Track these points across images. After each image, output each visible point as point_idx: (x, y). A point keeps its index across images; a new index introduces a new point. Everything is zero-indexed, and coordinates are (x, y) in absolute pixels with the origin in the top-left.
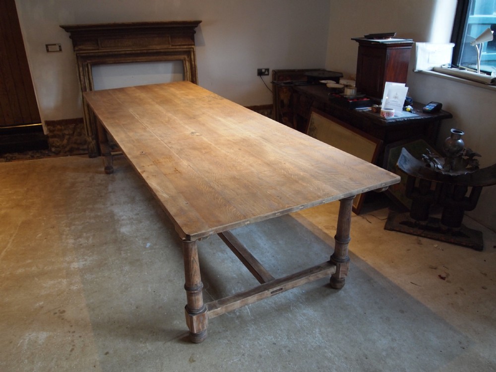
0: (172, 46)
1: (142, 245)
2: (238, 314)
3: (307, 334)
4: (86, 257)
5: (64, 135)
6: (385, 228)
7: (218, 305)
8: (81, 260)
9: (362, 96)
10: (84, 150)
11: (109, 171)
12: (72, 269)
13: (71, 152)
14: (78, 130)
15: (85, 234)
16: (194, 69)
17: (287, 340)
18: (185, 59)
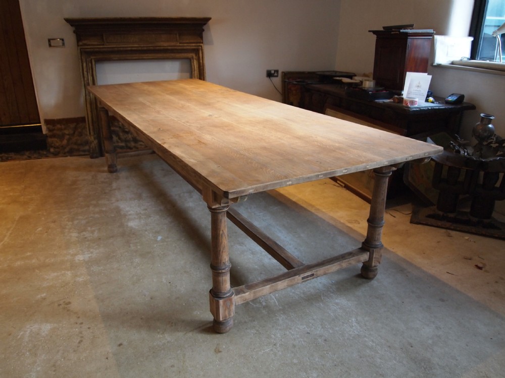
0: (180, 43)
1: (153, 238)
2: (264, 304)
3: (343, 323)
4: (91, 250)
5: (64, 135)
6: (411, 222)
7: (245, 290)
8: (86, 253)
9: (381, 88)
10: (84, 151)
11: (112, 169)
12: (77, 261)
13: (71, 153)
14: (79, 130)
15: (89, 228)
16: (202, 67)
17: (322, 330)
18: (193, 57)
